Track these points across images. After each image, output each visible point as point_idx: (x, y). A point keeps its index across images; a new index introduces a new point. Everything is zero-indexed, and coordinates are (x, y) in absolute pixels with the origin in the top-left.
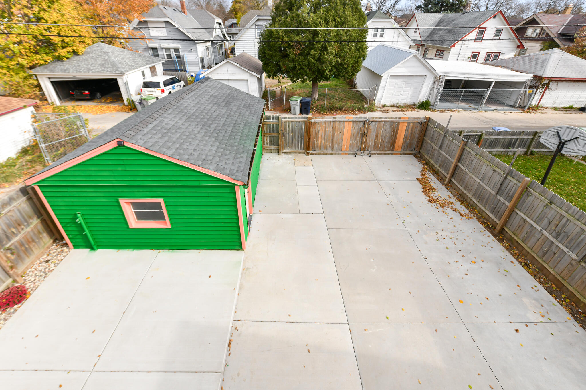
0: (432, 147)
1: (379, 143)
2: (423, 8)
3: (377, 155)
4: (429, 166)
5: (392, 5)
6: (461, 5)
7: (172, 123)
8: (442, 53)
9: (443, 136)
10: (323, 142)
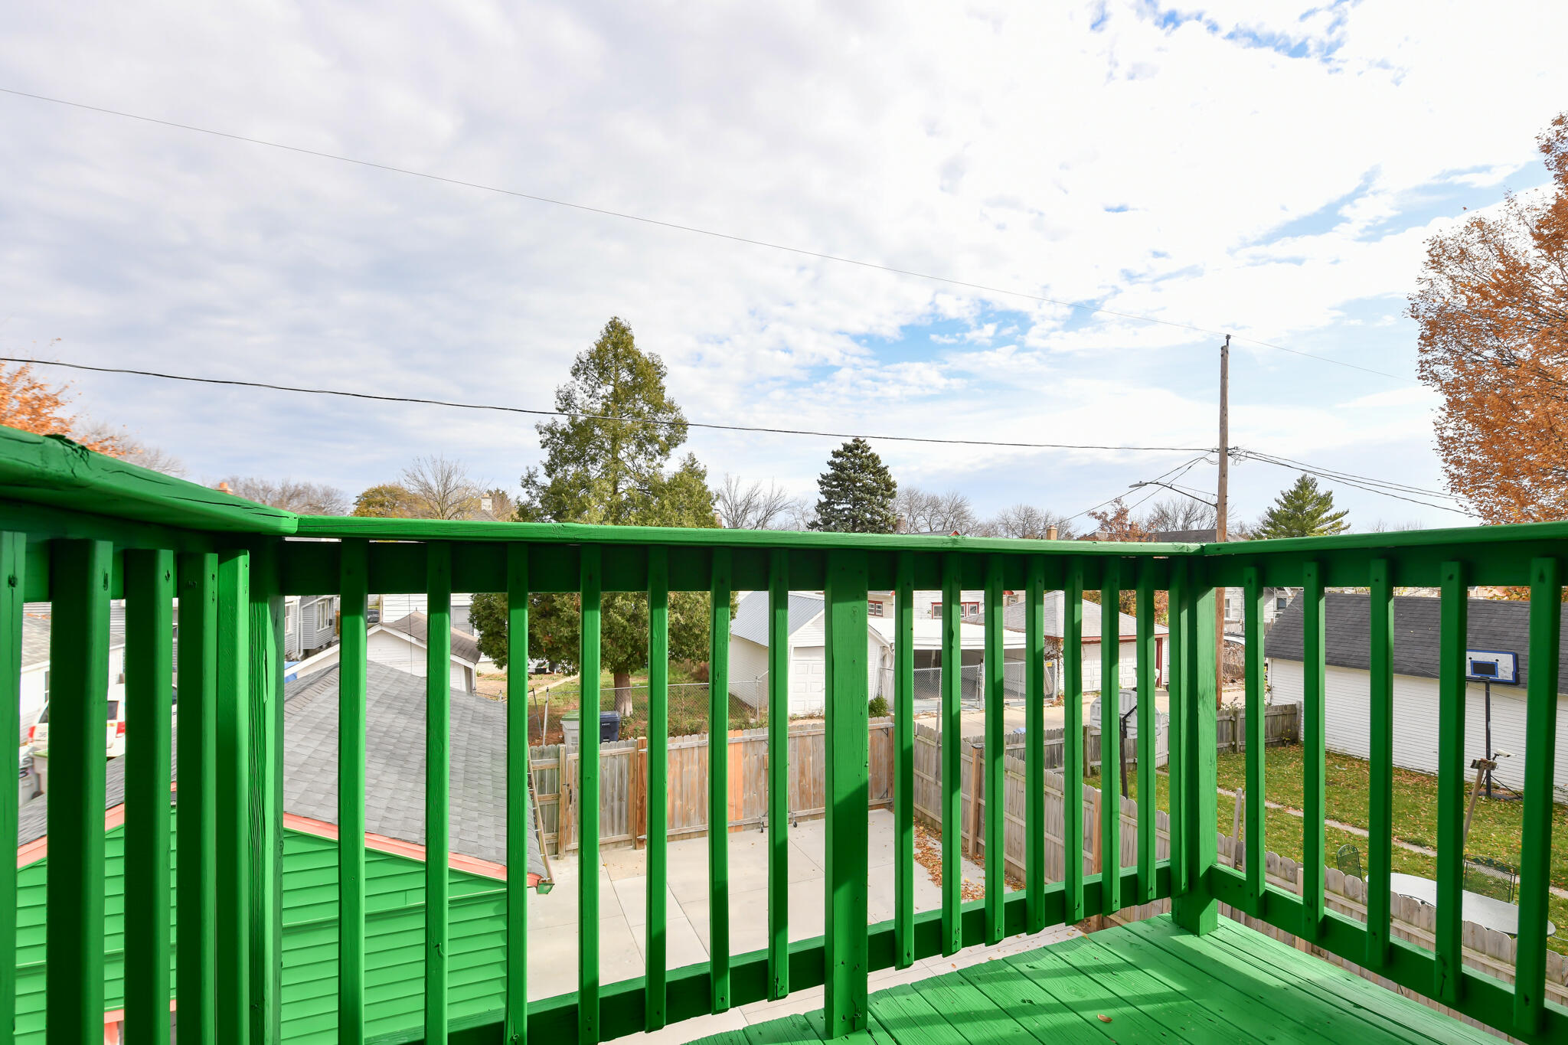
0: (920, 780)
1: (810, 787)
2: (821, 525)
3: (810, 822)
4: (926, 825)
5: (760, 521)
6: (886, 523)
7: (308, 752)
8: (879, 607)
9: (935, 750)
10: (678, 803)
